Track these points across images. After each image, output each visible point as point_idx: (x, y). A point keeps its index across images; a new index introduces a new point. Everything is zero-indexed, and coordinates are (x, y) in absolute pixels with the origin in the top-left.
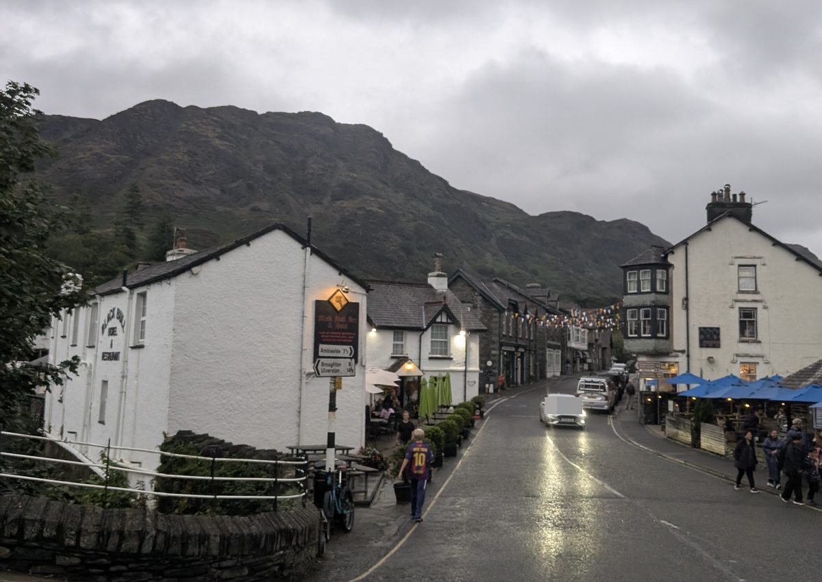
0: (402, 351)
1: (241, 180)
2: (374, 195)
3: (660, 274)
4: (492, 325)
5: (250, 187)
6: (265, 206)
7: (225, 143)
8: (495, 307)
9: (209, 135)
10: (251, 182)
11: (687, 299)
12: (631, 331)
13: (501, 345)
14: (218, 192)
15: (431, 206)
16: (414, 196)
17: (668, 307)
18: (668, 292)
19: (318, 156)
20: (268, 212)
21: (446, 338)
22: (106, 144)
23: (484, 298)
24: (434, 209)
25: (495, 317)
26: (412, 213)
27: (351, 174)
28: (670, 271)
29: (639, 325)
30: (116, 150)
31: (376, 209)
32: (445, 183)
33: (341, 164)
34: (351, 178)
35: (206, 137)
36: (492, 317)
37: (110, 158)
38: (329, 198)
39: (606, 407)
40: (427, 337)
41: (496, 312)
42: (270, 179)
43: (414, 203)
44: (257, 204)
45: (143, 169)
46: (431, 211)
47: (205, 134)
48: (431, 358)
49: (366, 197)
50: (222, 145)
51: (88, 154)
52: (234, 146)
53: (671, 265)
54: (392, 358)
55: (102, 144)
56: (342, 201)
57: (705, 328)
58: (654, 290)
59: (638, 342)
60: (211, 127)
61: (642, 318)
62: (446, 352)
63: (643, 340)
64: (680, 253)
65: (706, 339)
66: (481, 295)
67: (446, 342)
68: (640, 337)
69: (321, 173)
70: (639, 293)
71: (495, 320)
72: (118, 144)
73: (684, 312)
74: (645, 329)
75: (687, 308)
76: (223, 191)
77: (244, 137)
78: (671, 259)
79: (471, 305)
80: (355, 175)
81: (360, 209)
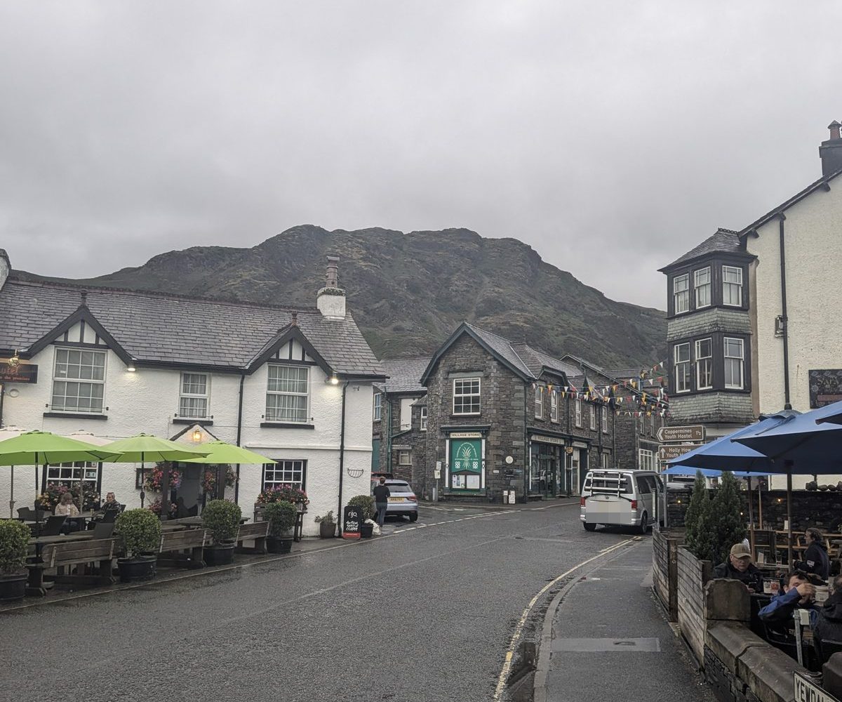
0: (204, 411)
1: (384, 301)
2: (519, 310)
3: (731, 276)
4: (513, 403)
5: (393, 307)
6: (407, 325)
7: (369, 264)
8: (518, 377)
9: (354, 257)
10: (394, 302)
11: (784, 318)
12: (681, 384)
13: (530, 432)
14: (362, 313)
15: (583, 319)
16: (565, 309)
17: (747, 336)
18: (747, 306)
19: (462, 272)
20: (411, 331)
21: (304, 391)
22: (255, 270)
23: (500, 363)
24: (585, 321)
25: (519, 391)
26: (561, 327)
27: (497, 289)
28: (751, 268)
29: (693, 370)
30: (265, 276)
31: (522, 324)
32: (600, 294)
33: (487, 280)
34: (496, 293)
35: (351, 259)
36: (513, 392)
37: (259, 284)
38: (473, 314)
39: (633, 521)
40: (258, 386)
41: (518, 383)
42: (413, 298)
43: (565, 317)
44: (399, 323)
45: (290, 293)
46: (583, 325)
47: (350, 256)
48: (263, 426)
49: (512, 312)
50: (366, 266)
51: (239, 280)
52: (379, 267)
53: (754, 258)
54: (176, 422)
55: (251, 271)
56: (487, 317)
57: (821, 372)
58: (717, 303)
59: (691, 401)
60: (355, 250)
61: (698, 357)
62: (303, 415)
63: (699, 397)
64: (769, 236)
65: (823, 391)
66: (495, 359)
67: (304, 398)
68: (694, 393)
69: (466, 289)
70: (693, 311)
71: (517, 395)
72: (266, 270)
73: (779, 344)
74: (702, 376)
75: (783, 335)
76: (367, 312)
77: (388, 257)
78: (752, 247)
79: (481, 374)
80: (501, 290)
81: (504, 324)
